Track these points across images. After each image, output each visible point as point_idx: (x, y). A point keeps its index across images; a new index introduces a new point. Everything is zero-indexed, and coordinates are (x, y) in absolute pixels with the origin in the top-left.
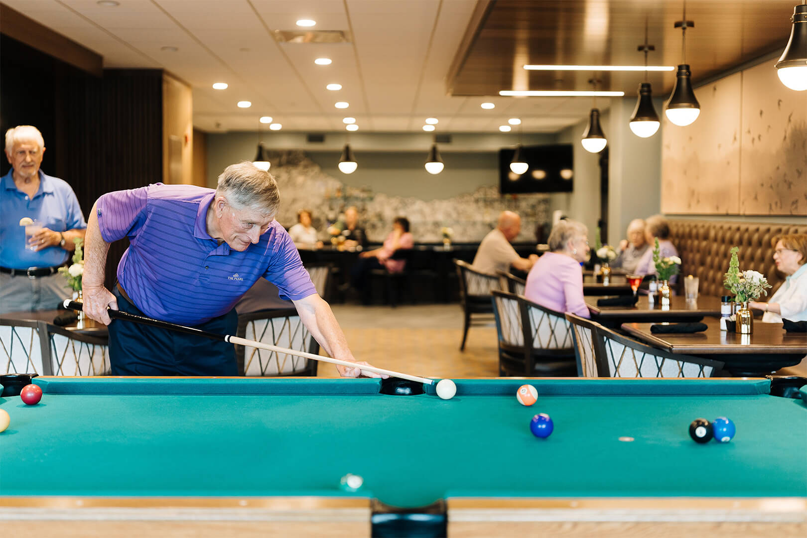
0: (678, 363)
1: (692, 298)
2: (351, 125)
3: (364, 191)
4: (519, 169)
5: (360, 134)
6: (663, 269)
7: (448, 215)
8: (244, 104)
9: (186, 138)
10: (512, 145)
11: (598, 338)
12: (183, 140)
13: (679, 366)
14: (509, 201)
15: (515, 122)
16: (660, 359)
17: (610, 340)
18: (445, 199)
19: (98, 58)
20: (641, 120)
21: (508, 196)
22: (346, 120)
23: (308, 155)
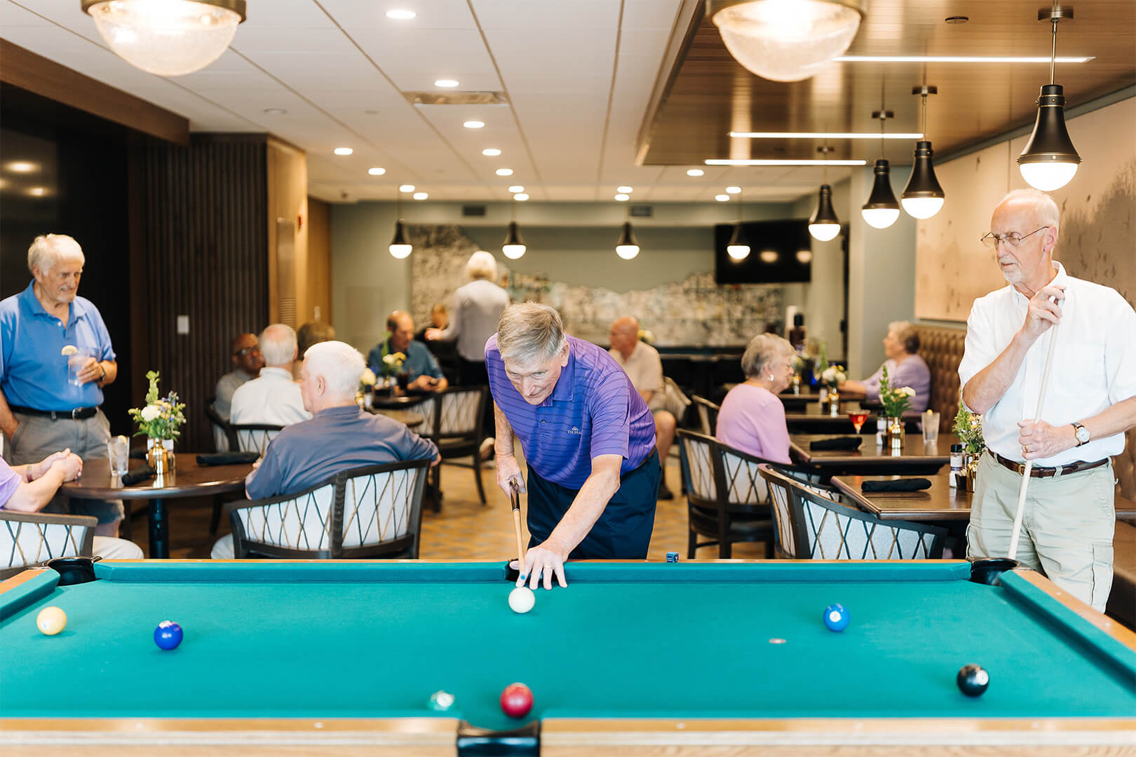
0: (893, 530)
1: (930, 438)
2: (520, 194)
3: (537, 279)
4: (738, 253)
5: (530, 204)
6: (893, 404)
7: (649, 310)
8: (377, 171)
9: (300, 219)
10: (731, 219)
11: (794, 498)
12: (296, 222)
13: (893, 533)
14: (730, 292)
15: (734, 190)
16: (869, 525)
17: (809, 502)
18: (644, 290)
19: (184, 122)
20: (876, 207)
21: (727, 286)
22: (512, 189)
23: (464, 231)
